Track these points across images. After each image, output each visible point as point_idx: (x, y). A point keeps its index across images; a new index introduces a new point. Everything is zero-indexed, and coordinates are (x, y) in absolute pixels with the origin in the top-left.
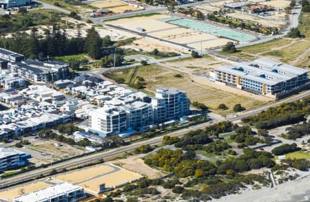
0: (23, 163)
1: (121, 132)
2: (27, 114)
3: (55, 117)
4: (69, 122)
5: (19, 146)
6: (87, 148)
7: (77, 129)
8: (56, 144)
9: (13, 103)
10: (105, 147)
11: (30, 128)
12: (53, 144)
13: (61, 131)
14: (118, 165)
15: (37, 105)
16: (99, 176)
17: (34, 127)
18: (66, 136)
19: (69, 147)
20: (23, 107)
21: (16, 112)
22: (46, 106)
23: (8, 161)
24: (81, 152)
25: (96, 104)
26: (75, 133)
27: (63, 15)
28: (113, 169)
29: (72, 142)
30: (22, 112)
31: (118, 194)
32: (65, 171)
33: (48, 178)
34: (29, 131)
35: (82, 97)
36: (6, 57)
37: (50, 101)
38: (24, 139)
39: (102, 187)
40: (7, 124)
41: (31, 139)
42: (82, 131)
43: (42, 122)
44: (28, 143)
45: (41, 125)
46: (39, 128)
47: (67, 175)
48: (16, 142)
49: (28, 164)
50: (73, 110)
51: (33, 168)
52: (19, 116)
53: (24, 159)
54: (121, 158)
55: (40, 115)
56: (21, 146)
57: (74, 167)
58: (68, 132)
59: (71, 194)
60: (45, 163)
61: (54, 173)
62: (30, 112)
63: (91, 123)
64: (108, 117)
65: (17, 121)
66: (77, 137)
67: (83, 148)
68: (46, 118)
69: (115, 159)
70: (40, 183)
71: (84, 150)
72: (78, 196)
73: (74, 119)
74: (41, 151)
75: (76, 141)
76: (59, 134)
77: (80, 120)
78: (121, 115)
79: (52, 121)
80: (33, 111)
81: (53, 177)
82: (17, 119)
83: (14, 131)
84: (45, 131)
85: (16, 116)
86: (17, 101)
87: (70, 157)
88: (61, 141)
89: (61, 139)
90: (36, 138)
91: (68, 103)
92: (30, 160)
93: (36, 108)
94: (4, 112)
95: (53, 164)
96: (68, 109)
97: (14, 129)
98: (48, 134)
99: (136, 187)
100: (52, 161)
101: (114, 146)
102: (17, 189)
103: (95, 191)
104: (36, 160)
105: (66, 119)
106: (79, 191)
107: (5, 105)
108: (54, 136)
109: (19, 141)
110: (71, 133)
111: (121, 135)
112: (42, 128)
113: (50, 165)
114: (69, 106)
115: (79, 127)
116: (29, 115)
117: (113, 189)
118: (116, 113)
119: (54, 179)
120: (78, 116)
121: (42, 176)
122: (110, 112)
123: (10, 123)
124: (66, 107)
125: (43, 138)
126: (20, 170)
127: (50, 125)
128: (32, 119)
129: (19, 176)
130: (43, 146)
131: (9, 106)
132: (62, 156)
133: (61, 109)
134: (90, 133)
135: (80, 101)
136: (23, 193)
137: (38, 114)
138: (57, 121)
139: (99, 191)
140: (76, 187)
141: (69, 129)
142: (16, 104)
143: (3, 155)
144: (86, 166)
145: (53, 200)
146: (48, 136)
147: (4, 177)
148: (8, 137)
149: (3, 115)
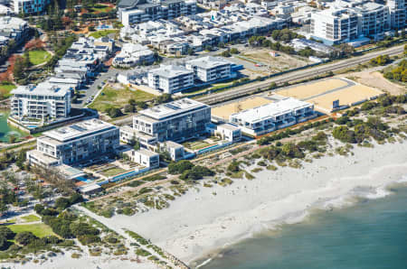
0: (235, 75)
1: (351, 39)
2: (232, 17)
3: (268, 22)
4: (284, 27)
5: (227, 55)
6: (311, 58)
7: (296, 36)
8: (272, 54)
9: (213, 4)
10: (333, 57)
11: (238, 34)
12: (267, 54)
13: (276, 39)
14: (352, 78)
15: (244, 7)
16: (329, 92)
17: (243, 33)
18: (282, 43)
19: (288, 57)
20: (226, 8)
21: (218, 14)
22: (254, 8)
23: (217, 72)
24: (304, 64)
25: (315, 7)
26: (294, 41)
28: (346, 84)
29: (291, 52)
30: (225, 14)
31: (356, 113)
32: (287, 84)
33: (267, 94)
34: (236, 38)
37: (257, 2)
38: (231, 47)
39: (336, 103)
40: (209, 28)
41: (240, 47)
42: (302, 38)
43: (252, 27)
44: (237, 52)
45: (251, 30)
46: (249, 34)
47: (290, 90)
48: (221, 51)
49: (240, 76)
50: (288, 13)
51: (247, 81)
52: (223, 19)
53: (236, 69)
54: (353, 71)
55: (249, 19)
56: (230, 56)
57: (298, 81)
58: (285, 39)
59: (299, 111)
60: (262, 76)
61: (274, 87)
62: (235, 15)
63: (313, 28)
64: (336, 21)
65: (221, 26)
66: (297, 45)
67: (304, 58)
68: (257, 22)
69: (347, 72)
70: (258, 99)
71: (307, 61)
72: (307, 114)
73: (291, 24)
74: (255, 61)
75: (296, 50)
76: (274, 42)
77: (298, 25)
78: (352, 19)
79: (264, 25)
80: (239, 14)
81: (273, 92)
82: (220, 23)
83: (217, 37)
84: (258, 37)
85: (219, 20)
86: (218, 2)
87: (291, 69)
88: (278, 50)
89: (278, 48)
90: (247, 46)
91: (280, 5)
92: (242, 72)
93: (242, 10)
94: (204, 14)
95: (271, 76)
96: (281, 12)
97: (219, 34)
98: (261, 41)
99: (377, 105)
100: (269, 74)
101: (343, 56)
102: (233, 105)
103: (326, 108)
104: (250, 71)
105: (280, 23)
106: (308, 108)
107: (203, 7)
108: (268, 44)
109: (226, 50)
110: (289, 40)
111: (351, 44)
112: (252, 35)
113: (267, 77)
114: (284, 8)
115: (299, 33)
116: (234, 19)
117: (348, 107)
118: (345, 16)
119: (276, 94)
120: (295, 20)
121: (260, 91)
122: (338, 14)
123: (213, 27)
124: (279, 9)
125: (254, 46)
126: (231, 83)
127: (262, 31)
128: (239, 23)
129: (231, 90)
130: (256, 56)
131: (208, 8)
132: (281, 68)
133: (273, 12)
134: (312, 40)
136: (240, 109)
137: (246, 18)
138: (270, 26)
139: (331, 108)
140: (305, 103)
141: (286, 36)
142: (217, 5)
143: (211, 65)
144: (312, 80)
145: (278, 118)
146: (261, 44)
147: (213, 91)
148: (212, 45)
149: (202, 19)
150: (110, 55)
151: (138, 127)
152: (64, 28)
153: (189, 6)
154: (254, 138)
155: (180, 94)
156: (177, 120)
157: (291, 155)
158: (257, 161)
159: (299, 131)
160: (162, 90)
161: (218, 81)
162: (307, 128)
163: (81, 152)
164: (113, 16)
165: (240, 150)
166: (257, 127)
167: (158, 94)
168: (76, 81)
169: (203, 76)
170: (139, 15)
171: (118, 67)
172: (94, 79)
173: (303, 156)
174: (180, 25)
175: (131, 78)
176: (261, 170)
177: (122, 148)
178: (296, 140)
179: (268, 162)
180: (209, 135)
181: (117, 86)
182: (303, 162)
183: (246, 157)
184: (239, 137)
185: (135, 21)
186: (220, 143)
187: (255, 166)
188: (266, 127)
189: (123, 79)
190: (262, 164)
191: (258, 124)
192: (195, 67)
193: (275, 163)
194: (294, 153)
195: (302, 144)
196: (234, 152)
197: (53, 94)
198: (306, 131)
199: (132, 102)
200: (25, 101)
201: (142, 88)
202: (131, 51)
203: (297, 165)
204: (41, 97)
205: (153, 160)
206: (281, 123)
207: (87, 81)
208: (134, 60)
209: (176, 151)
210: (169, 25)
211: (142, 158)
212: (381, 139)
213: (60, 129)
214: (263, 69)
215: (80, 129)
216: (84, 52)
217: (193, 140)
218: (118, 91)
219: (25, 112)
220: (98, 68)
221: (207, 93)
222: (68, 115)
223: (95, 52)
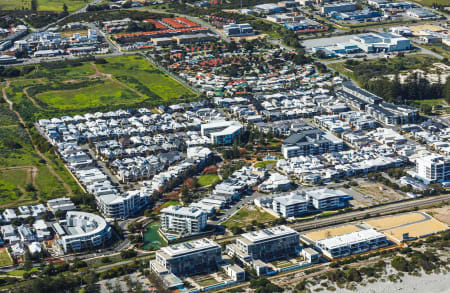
0: (343, 204)
1: (446, 180)
2: (365, 156)
3: (389, 161)
4: (400, 166)
5: (347, 187)
6: (408, 194)
7: (405, 174)
8: (381, 188)
9: (356, 144)
10: (426, 194)
12: (378, 187)
13: (391, 175)
14: (431, 214)
15: (378, 148)
16: (408, 224)
19: (392, 191)
20: (363, 148)
21: (355, 153)
22: (385, 149)
23: (328, 202)
24: (401, 197)
26: (402, 178)
27: (436, 60)
28: (424, 218)
29: (396, 187)
30: (361, 153)
31: (419, 245)
32: (378, 215)
33: (358, 223)
34: (360, 173)
35: (423, 142)
36: (366, 99)
37: (390, 144)
38: (354, 180)
39: (406, 236)
40: (344, 164)
41: (360, 181)
42: (409, 177)
44: (356, 185)
45: (373, 167)
46: (372, 170)
48: (344, 183)
49: (347, 205)
52: (357, 157)
53: (347, 200)
54: (435, 207)
55: (377, 158)
56: (349, 187)
58: (395, 177)
59: (372, 241)
60: (362, 206)
61: (368, 217)
62: (368, 154)
64: (432, 166)
65: (353, 162)
66: (403, 182)
67: (404, 193)
69: (431, 207)
70: (350, 226)
71: (404, 196)
72: (380, 243)
73: (406, 163)
75: (400, 186)
76: (387, 178)
78: (445, 164)
80: (371, 154)
81: (364, 221)
82: (354, 160)
83: (345, 172)
84: (374, 174)
85: (354, 157)
86: (360, 143)
87: (389, 202)
88: (386, 185)
89: (387, 183)
90: (365, 180)
91: (406, 148)
92: (351, 202)
93: (375, 150)
94: (346, 152)
95: (371, 207)
96: (404, 154)
97: (347, 170)
98: (377, 177)
99: (439, 239)
100: (370, 205)
101: (434, 193)
103: (398, 240)
104: (357, 202)
105: (398, 163)
107: (350, 145)
108: (382, 180)
109: (348, 182)
110: (398, 178)
111: (444, 184)
112: (374, 171)
114: (407, 150)
115: (408, 172)
116: (367, 157)
117: (416, 239)
118: (441, 162)
119: (366, 223)
120: (412, 160)
121: (355, 219)
122: (436, 160)
123: (347, 163)
124: (402, 152)
125: (372, 180)
126: (337, 211)
128: (367, 161)
130: (368, 189)
131: (353, 146)
132: (382, 201)
133: (399, 152)
134: (416, 179)
135: (418, 147)
136: (329, 236)
137: (375, 157)
139: (402, 239)
140: (380, 234)
141: (397, 174)
142: (358, 145)
144: (400, 212)
145: (353, 245)
146: (379, 179)
147: (320, 217)
148: (340, 177)
149: (342, 156)
150: (260, 181)
151: (240, 247)
152: (238, 157)
153: (336, 145)
154: (330, 261)
155: (293, 218)
157: (351, 279)
158: (323, 281)
159: (367, 258)
160: (281, 214)
161: (328, 209)
162: (374, 255)
164: (278, 150)
165: (313, 271)
166: (335, 252)
167: (277, 216)
168: (220, 202)
169: (316, 204)
170: (296, 151)
171: (261, 192)
172: (238, 201)
173: (361, 279)
174: (322, 160)
175: (261, 202)
176: (322, 289)
177: (225, 262)
178: (362, 265)
179: (331, 284)
180: (296, 256)
181: (252, 208)
182: (359, 286)
183: (315, 278)
184: (319, 259)
185: (292, 154)
186: (301, 264)
187: (319, 286)
188: (343, 252)
189: (257, 202)
190: (324, 285)
191: (334, 250)
192: (311, 197)
193: (335, 285)
194: (356, 276)
195: (363, 270)
196: (307, 273)
197: (191, 214)
198: (373, 258)
199: (254, 222)
200: (171, 218)
201: (268, 211)
202: (276, 180)
203: (353, 288)
204: (181, 216)
206: (356, 249)
207: (232, 201)
208: (274, 187)
209: (260, 269)
210: (315, 159)
212: (428, 270)
213: (174, 246)
214: (369, 200)
215: (189, 246)
216: (240, 178)
217: (281, 260)
218: (251, 212)
219: (171, 226)
220: (246, 191)
221: (313, 219)
222: (202, 230)
223: (249, 179)
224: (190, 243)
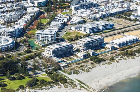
3: (122, 10)
4: (127, 11)
5: (108, 21)
6: (137, 22)
8: (124, 20)
11: (112, 13)
12: (122, 20)
13: (125, 15)
15: (113, 4)
17: (113, 13)
18: (127, 17)
19: (129, 22)
20: (107, 5)
21: (105, 7)
22: (117, 5)
24: (135, 24)
25: (138, 5)
26: (131, 16)
29: (130, 20)
30: (107, 7)
32: (129, 31)
33: (122, 34)
34: (111, 15)
37: (118, 3)
38: (110, 18)
40: (102, 12)
41: (113, 18)
42: (134, 15)
44: (112, 20)
45: (116, 12)
46: (115, 14)
47: (130, 33)
48: (106, 19)
49: (113, 28)
50: (128, 7)
51: (116, 30)
52: (106, 9)
53: (112, 26)
55: (115, 9)
56: (109, 21)
57: (133, 29)
58: (128, 16)
59: (134, 40)
61: (125, 31)
62: (111, 7)
63: (137, 12)
65: (106, 11)
66: (132, 17)
67: (135, 22)
68: (118, 10)
70: (119, 35)
71: (136, 23)
72: (137, 41)
73: (130, 10)
74: (118, 23)
75: (132, 19)
76: (124, 16)
77: (132, 11)
79: (121, 11)
80: (112, 7)
81: (125, 33)
83: (105, 15)
84: (119, 15)
85: (105, 9)
87: (130, 25)
88: (126, 19)
89: (126, 18)
90: (115, 18)
91: (126, 4)
92: (114, 26)
93: (113, 5)
94: (100, 7)
95: (124, 28)
97: (105, 14)
98: (120, 16)
100: (123, 27)
102: (111, 37)
104: (116, 26)
106: (137, 39)
107: (100, 4)
108: (122, 17)
109: (108, 19)
112: (117, 14)
113: (122, 28)
114: (127, 5)
115: (133, 13)
120: (131, 9)
121: (120, 33)
123: (103, 11)
124: (125, 5)
125: (117, 18)
126: (110, 30)
127: (120, 13)
128: (112, 10)
129: (110, 33)
130: (118, 21)
131: (101, 5)
132: (127, 25)
133: (123, 6)
134: (137, 16)
135: (131, 3)
136: (113, 39)
137: (114, 8)
138: (123, 11)
140: (135, 37)
141: (128, 14)
142: (104, 4)
143: (103, 24)
144: (138, 29)
145: (126, 42)
146: (120, 17)
147: (104, 33)
148: (103, 17)
149: (99, 9)
150: (69, 20)
151: (79, 44)
152: (52, 11)
153: (95, 4)
154: (119, 49)
155: (93, 34)
156: (92, 42)
158: (120, 56)
159: (134, 47)
160: (87, 32)
161: (105, 30)
162: (136, 45)
163: (60, 53)
164: (69, 7)
165: (114, 53)
166: (120, 45)
167: (85, 34)
168: (57, 29)
169: (100, 28)
170: (78, 7)
171: (71, 24)
172: (63, 28)
173: (136, 55)
174: (92, 10)
175: (76, 28)
176: (121, 59)
177: (74, 52)
178: (133, 49)
179: (124, 57)
180: (103, 48)
181: (71, 31)
183: (116, 55)
184: (114, 48)
185: (76, 9)
186: (107, 50)
187: (119, 58)
188: (123, 45)
189: (73, 28)
190: (121, 57)
191: (120, 44)
192: (98, 25)
193: (126, 57)
194: (132, 54)
195: (135, 51)
196: (112, 53)
197: (50, 33)
198: (136, 47)
199: (77, 36)
200: (40, 35)
201: (80, 32)
202: (76, 19)
203: (134, 58)
204: (46, 34)
205: (84, 56)
206: (128, 44)
207: (61, 29)
208: (77, 22)
209: (92, 53)
210: (88, 10)
211: (81, 55)
213: (53, 45)
214: (121, 25)
215: (60, 45)
216: (60, 19)
217: (98, 49)
218: (72, 33)
220: (64, 25)
221: (102, 33)
223: (63, 19)
224: (59, 43)
